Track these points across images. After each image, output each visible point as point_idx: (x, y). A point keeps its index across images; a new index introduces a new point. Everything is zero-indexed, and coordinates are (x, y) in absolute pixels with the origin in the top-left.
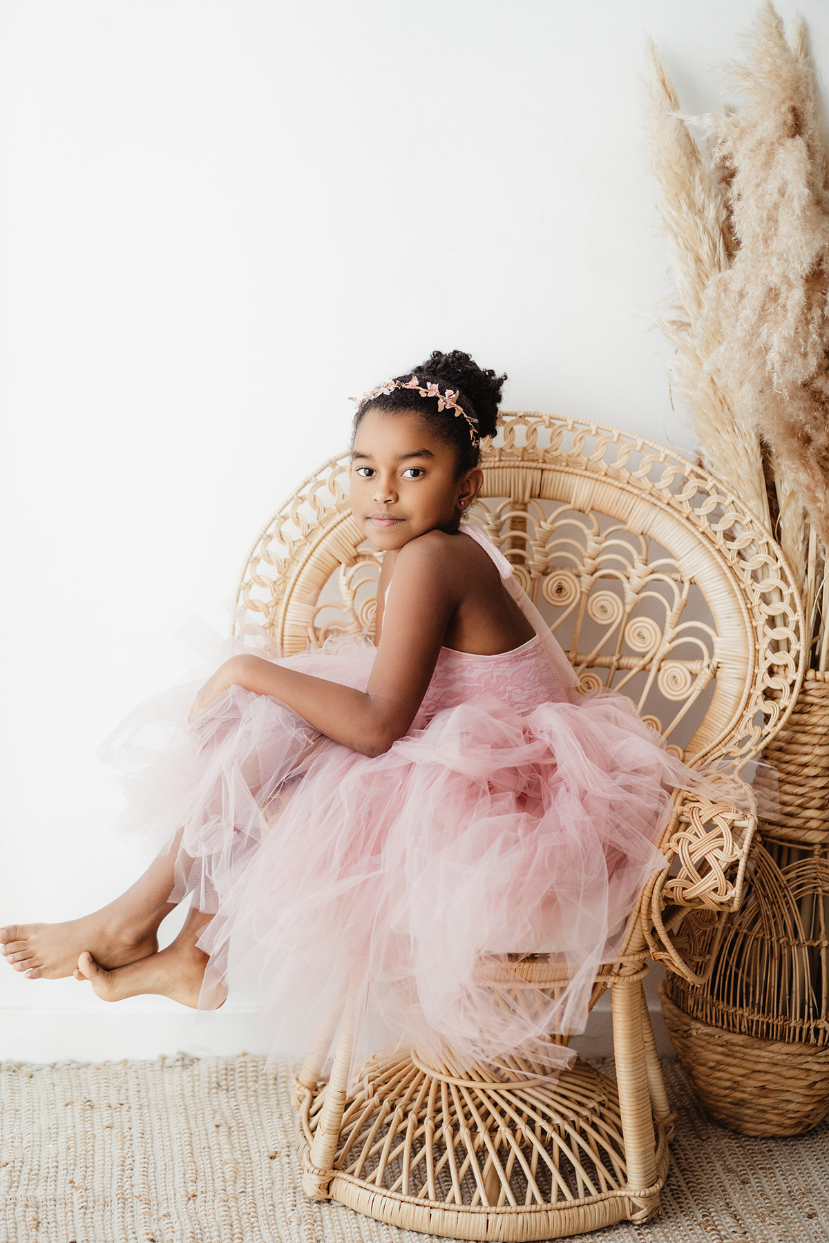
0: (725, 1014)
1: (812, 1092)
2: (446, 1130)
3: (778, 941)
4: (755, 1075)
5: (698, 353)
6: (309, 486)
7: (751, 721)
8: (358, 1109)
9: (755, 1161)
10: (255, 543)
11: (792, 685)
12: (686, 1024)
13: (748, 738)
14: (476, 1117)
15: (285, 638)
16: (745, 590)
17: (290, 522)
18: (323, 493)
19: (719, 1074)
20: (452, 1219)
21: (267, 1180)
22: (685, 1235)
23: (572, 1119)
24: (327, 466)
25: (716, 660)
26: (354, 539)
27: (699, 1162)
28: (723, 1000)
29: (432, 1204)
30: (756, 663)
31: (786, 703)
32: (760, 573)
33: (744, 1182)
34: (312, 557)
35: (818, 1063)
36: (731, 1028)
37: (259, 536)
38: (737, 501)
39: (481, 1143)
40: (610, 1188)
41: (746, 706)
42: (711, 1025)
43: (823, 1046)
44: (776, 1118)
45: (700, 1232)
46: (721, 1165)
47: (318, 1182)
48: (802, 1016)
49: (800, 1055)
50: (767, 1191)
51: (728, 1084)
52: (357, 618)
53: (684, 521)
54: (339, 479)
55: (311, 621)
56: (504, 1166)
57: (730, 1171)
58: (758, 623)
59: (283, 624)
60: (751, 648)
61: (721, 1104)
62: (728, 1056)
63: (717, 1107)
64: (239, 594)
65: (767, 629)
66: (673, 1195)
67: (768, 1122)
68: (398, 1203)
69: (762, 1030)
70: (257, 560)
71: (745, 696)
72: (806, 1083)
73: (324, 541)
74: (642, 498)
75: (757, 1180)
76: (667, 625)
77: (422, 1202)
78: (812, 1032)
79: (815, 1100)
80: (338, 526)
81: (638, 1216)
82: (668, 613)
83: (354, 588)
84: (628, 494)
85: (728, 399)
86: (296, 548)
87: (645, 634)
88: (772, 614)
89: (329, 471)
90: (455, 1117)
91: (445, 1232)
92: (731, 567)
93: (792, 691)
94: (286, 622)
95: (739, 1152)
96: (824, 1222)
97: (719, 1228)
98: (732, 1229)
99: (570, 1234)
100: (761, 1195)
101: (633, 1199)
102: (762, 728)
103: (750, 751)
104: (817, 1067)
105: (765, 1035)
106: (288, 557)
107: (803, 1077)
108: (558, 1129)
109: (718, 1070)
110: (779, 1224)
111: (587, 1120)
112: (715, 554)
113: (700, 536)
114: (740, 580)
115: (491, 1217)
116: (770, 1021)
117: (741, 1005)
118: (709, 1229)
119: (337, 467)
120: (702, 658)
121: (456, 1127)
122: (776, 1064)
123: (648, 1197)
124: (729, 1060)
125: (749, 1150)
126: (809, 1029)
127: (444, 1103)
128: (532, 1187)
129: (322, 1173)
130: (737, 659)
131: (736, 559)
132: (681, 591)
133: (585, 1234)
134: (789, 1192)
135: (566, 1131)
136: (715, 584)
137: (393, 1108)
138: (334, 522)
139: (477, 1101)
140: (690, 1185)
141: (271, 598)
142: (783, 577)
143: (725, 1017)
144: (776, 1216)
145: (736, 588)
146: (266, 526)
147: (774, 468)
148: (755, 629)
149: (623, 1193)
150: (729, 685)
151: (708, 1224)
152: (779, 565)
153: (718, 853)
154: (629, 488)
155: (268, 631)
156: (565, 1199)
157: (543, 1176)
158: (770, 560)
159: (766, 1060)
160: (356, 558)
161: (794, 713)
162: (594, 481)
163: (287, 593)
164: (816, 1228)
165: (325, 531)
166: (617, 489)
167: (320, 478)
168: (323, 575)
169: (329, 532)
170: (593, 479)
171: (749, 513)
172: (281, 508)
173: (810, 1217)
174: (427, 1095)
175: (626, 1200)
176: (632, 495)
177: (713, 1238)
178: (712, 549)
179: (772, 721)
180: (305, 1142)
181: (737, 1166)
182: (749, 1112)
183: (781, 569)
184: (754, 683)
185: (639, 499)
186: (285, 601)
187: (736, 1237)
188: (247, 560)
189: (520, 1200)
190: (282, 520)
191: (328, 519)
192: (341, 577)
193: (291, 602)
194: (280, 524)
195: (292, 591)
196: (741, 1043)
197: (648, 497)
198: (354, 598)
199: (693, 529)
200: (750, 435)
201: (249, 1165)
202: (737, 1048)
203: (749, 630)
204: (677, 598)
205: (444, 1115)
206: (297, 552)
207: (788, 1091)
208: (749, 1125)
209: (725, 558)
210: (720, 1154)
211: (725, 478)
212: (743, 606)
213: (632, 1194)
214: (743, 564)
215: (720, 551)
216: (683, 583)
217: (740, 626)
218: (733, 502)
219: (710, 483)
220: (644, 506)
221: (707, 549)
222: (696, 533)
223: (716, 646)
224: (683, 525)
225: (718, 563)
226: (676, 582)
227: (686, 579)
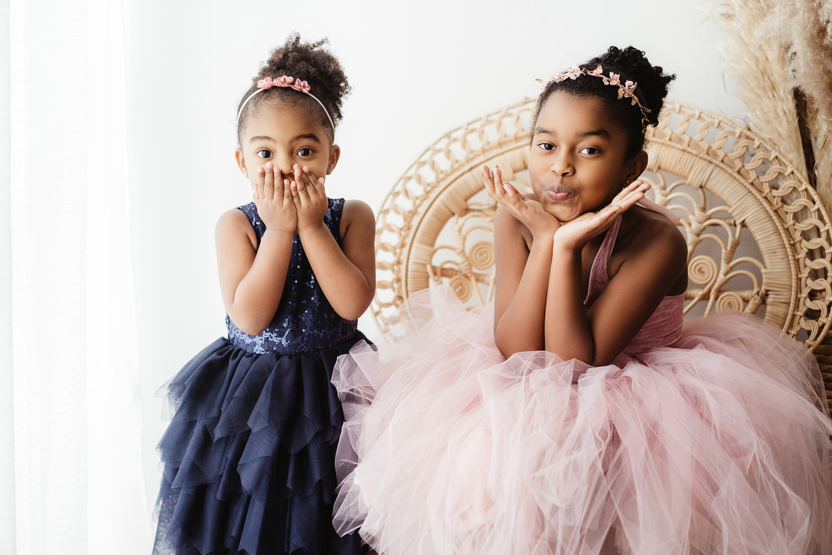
5: (742, 34)
6: (429, 153)
16: (788, 230)
17: (413, 181)
18: (440, 159)
24: (443, 137)
25: (764, 288)
26: (464, 194)
30: (799, 290)
31: (825, 321)
32: (800, 216)
34: (430, 209)
37: (389, 192)
38: (780, 157)
41: (791, 325)
52: (467, 257)
53: (736, 175)
54: (452, 147)
55: (429, 259)
58: (799, 256)
59: (408, 262)
60: (794, 277)
65: (808, 262)
70: (386, 211)
71: (789, 317)
73: (441, 196)
74: (701, 158)
76: (722, 261)
80: (452, 184)
82: (723, 251)
83: (464, 234)
84: (688, 154)
85: (768, 70)
86: (417, 202)
87: (705, 269)
88: (812, 247)
89: (445, 141)
92: (776, 211)
94: (410, 260)
102: (804, 342)
106: (412, 209)
112: (762, 200)
113: (749, 187)
114: (783, 221)
119: (451, 138)
120: (753, 289)
130: (782, 287)
131: (780, 204)
132: (734, 232)
136: (762, 225)
138: (449, 181)
141: (398, 241)
142: (821, 218)
145: (780, 228)
146: (394, 185)
147: (809, 127)
148: (797, 262)
150: (776, 308)
152: (816, 207)
154: (689, 149)
155: (396, 267)
158: (809, 203)
160: (467, 210)
162: (660, 145)
163: (410, 237)
165: (442, 188)
166: (679, 151)
167: (437, 147)
168: (439, 222)
169: (445, 189)
170: (659, 143)
171: (790, 166)
172: (406, 170)
178: (759, 197)
179: (812, 336)
183: (818, 210)
184: (797, 307)
185: (698, 159)
186: (408, 244)
190: (407, 180)
191: (443, 179)
192: (452, 225)
193: (413, 245)
194: (405, 183)
195: (414, 236)
197: (705, 156)
198: (464, 242)
199: (743, 181)
200: (788, 99)
203: (792, 262)
204: (730, 239)
206: (419, 206)
209: (770, 204)
211: (767, 136)
212: (786, 242)
214: (786, 208)
215: (766, 198)
216: (735, 225)
217: (784, 260)
218: (777, 157)
219: (757, 143)
220: (702, 164)
221: (755, 196)
222: (746, 184)
223: (764, 276)
224: (735, 178)
225: (764, 208)
226: (730, 225)
227: (738, 222)
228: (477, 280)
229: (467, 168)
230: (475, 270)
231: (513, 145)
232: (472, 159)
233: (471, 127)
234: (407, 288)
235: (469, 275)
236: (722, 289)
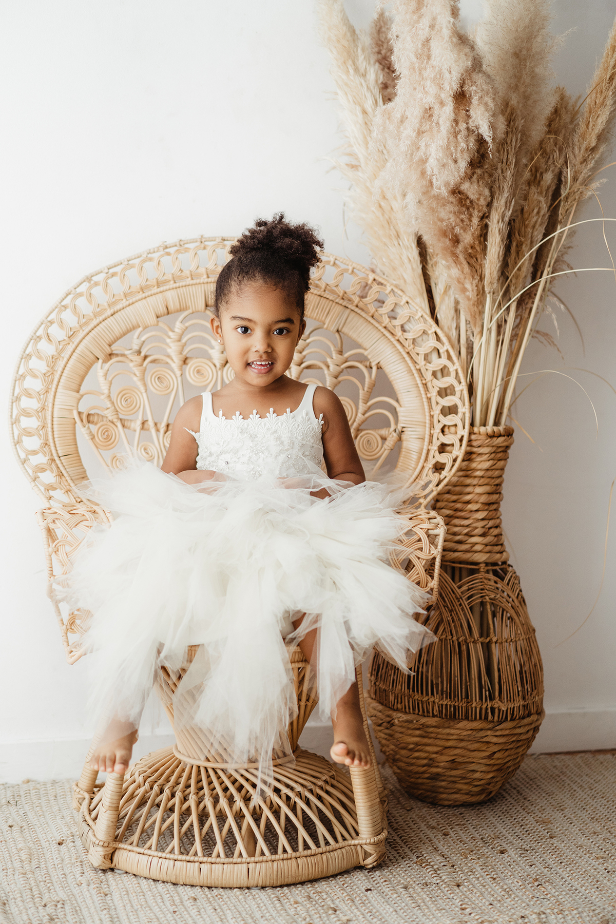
0: (420, 702)
1: (492, 762)
2: (208, 802)
3: (458, 640)
4: (446, 751)
6: (70, 297)
7: (431, 470)
8: (132, 797)
9: (451, 821)
10: (27, 342)
11: (461, 440)
12: (388, 716)
13: (430, 482)
14: (232, 790)
15: (54, 419)
16: (420, 370)
17: (55, 326)
18: (82, 303)
19: (417, 754)
20: (219, 870)
21: (57, 859)
22: (406, 871)
23: (310, 788)
24: (84, 281)
25: (400, 425)
26: (109, 339)
27: (407, 824)
28: (418, 691)
29: (201, 859)
30: (432, 426)
31: (457, 454)
33: (446, 835)
34: (74, 354)
35: (496, 736)
36: (426, 714)
37: (30, 337)
38: (411, 301)
39: (238, 809)
40: (344, 839)
41: (426, 459)
42: (410, 713)
43: (498, 721)
44: (465, 787)
45: (417, 867)
46: (425, 825)
47: (102, 853)
48: (481, 698)
49: (481, 730)
50: (464, 838)
51: (425, 762)
52: (113, 403)
53: (370, 319)
54: (94, 291)
55: (75, 405)
56: (258, 826)
57: (433, 828)
58: (431, 395)
59: (53, 408)
60: (427, 414)
61: (420, 781)
62: (424, 737)
63: (417, 784)
64: (15, 384)
65: (440, 399)
66: (390, 846)
67: (458, 791)
68: (172, 862)
69: (451, 712)
70: (29, 356)
71: (425, 452)
72: (487, 754)
73: (84, 341)
74: (337, 303)
75: (455, 833)
76: (361, 401)
77: (192, 859)
78: (489, 711)
79: (495, 768)
80: (95, 329)
81: (370, 861)
82: (361, 392)
83: (110, 379)
84: (325, 299)
86: (61, 347)
88: (442, 386)
89: (86, 285)
90: (215, 792)
91: (213, 882)
92: (408, 353)
93: (461, 446)
94: (55, 406)
95: (438, 816)
96: (513, 855)
97: (432, 864)
98: (442, 864)
99: (316, 877)
100: (461, 842)
101: (364, 846)
102: (440, 474)
103: (432, 491)
104: (495, 740)
105: (452, 716)
106: (55, 353)
107: (484, 749)
108: (299, 795)
109: (417, 751)
110: (479, 859)
111: (321, 788)
112: (396, 343)
113: (383, 330)
114: (416, 362)
115: (251, 866)
116: (456, 704)
117: (432, 694)
118: (423, 865)
119: (92, 282)
120: (389, 426)
121: (216, 800)
122: (462, 740)
123: (375, 844)
124: (426, 740)
125: (445, 814)
126: (487, 709)
127: (204, 783)
128: (283, 840)
129: (106, 845)
130: (417, 423)
131: (412, 346)
132: (370, 374)
133: (328, 877)
134: (482, 839)
135: (306, 797)
136: (397, 366)
137: (161, 792)
138: (92, 326)
139: (232, 779)
140: (403, 838)
141: (42, 387)
143: (420, 705)
144: (475, 854)
145: (413, 368)
146: (36, 329)
148: (429, 399)
149: (356, 842)
150: (412, 443)
151: (422, 862)
152: (445, 348)
153: (419, 553)
155: (40, 414)
156: (310, 848)
157: (290, 830)
158: (439, 345)
159: (455, 737)
160: (111, 355)
161: (463, 460)
163: (55, 382)
164: (508, 859)
165: (85, 333)
166: (316, 296)
167: (78, 290)
168: (84, 368)
169: (88, 334)
172: (47, 314)
173: (502, 852)
174: (189, 778)
175: (359, 848)
176: (328, 301)
177: (428, 871)
178: (392, 339)
179: (447, 468)
180: (89, 828)
181: (438, 825)
182: (443, 784)
183: (448, 351)
184: (431, 442)
185: (334, 304)
186: (53, 389)
187: (447, 869)
188: (21, 356)
189: (274, 850)
190: (49, 324)
191: (86, 324)
192: (99, 370)
193: (58, 390)
194: (47, 327)
195: (59, 382)
196: (434, 724)
197: (341, 302)
198: (110, 387)
199: (377, 325)
201: (41, 850)
202: (431, 730)
203: (425, 400)
204: (367, 380)
205: (206, 790)
206: (62, 350)
207: (473, 762)
208: (444, 796)
209: (403, 346)
210: (423, 818)
212: (419, 382)
213: (364, 842)
214: (418, 349)
215: (398, 340)
216: (371, 368)
217: (418, 398)
218: (407, 302)
219: (389, 289)
220: (338, 309)
221: (389, 339)
222: (380, 328)
223: (400, 414)
224: (370, 322)
225: (398, 350)
226: (366, 367)
227: (374, 365)
228: (123, 426)
229: (109, 312)
230: (121, 416)
231: (155, 290)
232: (114, 303)
233: (111, 271)
234: (53, 435)
235: (115, 420)
236: (361, 428)
